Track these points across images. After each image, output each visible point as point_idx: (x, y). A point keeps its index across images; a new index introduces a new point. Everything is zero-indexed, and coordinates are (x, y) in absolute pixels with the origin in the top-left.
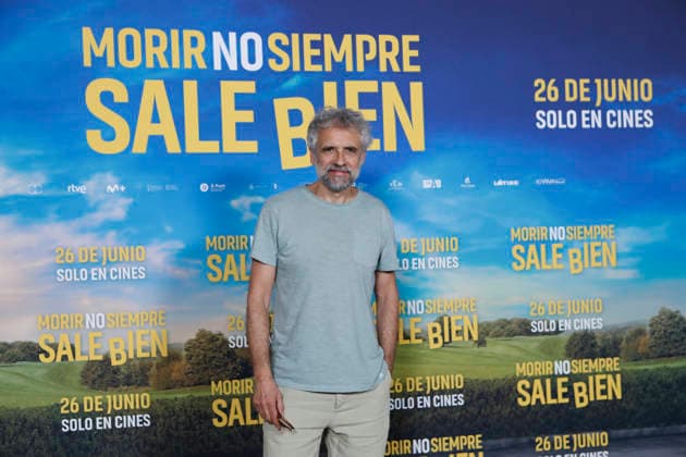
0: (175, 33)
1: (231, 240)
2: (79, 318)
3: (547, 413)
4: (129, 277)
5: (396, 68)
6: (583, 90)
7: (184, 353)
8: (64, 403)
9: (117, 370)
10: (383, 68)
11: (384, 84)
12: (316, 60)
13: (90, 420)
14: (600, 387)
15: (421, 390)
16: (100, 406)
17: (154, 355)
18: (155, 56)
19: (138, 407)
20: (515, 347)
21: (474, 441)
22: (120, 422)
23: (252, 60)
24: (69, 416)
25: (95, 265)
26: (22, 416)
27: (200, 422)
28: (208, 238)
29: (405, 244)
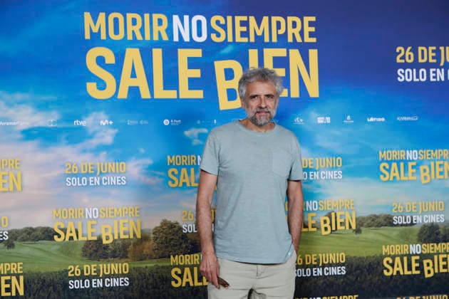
0: (147, 16)
1: (184, 159)
2: (81, 211)
3: (405, 281)
4: (115, 184)
5: (299, 40)
6: (431, 54)
7: (152, 236)
8: (71, 269)
9: (106, 247)
10: (290, 40)
11: (291, 51)
12: (244, 34)
13: (88, 281)
14: (442, 263)
15: (316, 263)
16: (95, 272)
17: (132, 237)
18: (133, 31)
19: (120, 273)
20: (383, 235)
22: (109, 282)
23: (200, 34)
24: (73, 278)
25: (92, 175)
26: (42, 278)
27: (163, 284)
28: (169, 157)
29: (305, 161)
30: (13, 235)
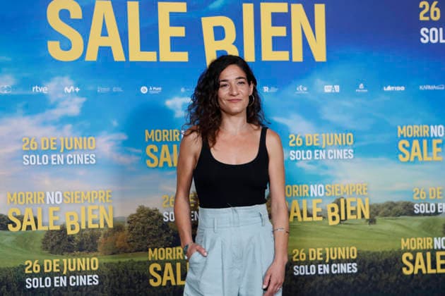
1: (166, 133)
3: (428, 281)
4: (82, 163)
7: (127, 225)
8: (29, 264)
9: (71, 238)
11: (294, 6)
13: (50, 279)
15: (322, 259)
16: (57, 268)
17: (102, 226)
19: (88, 269)
20: (403, 226)
22: (74, 281)
24: (32, 276)
25: (54, 152)
27: (139, 283)
28: (147, 132)
29: (309, 138)
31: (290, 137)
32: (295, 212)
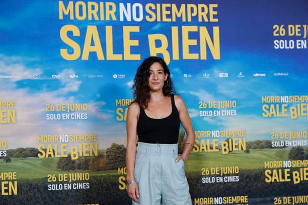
0: (102, 4)
1: (128, 101)
3: (280, 186)
4: (80, 118)
5: (206, 20)
6: (298, 30)
7: (105, 154)
8: (50, 177)
9: (74, 162)
10: (200, 20)
11: (201, 28)
12: (168, 16)
13: (62, 185)
14: (306, 174)
15: (218, 173)
16: (66, 179)
17: (91, 155)
19: (84, 179)
21: (244, 199)
22: (76, 186)
24: (51, 183)
25: (64, 112)
26: (30, 183)
27: (113, 187)
28: (117, 100)
29: (211, 104)
30: (10, 153)
31: (200, 103)
32: (203, 146)
